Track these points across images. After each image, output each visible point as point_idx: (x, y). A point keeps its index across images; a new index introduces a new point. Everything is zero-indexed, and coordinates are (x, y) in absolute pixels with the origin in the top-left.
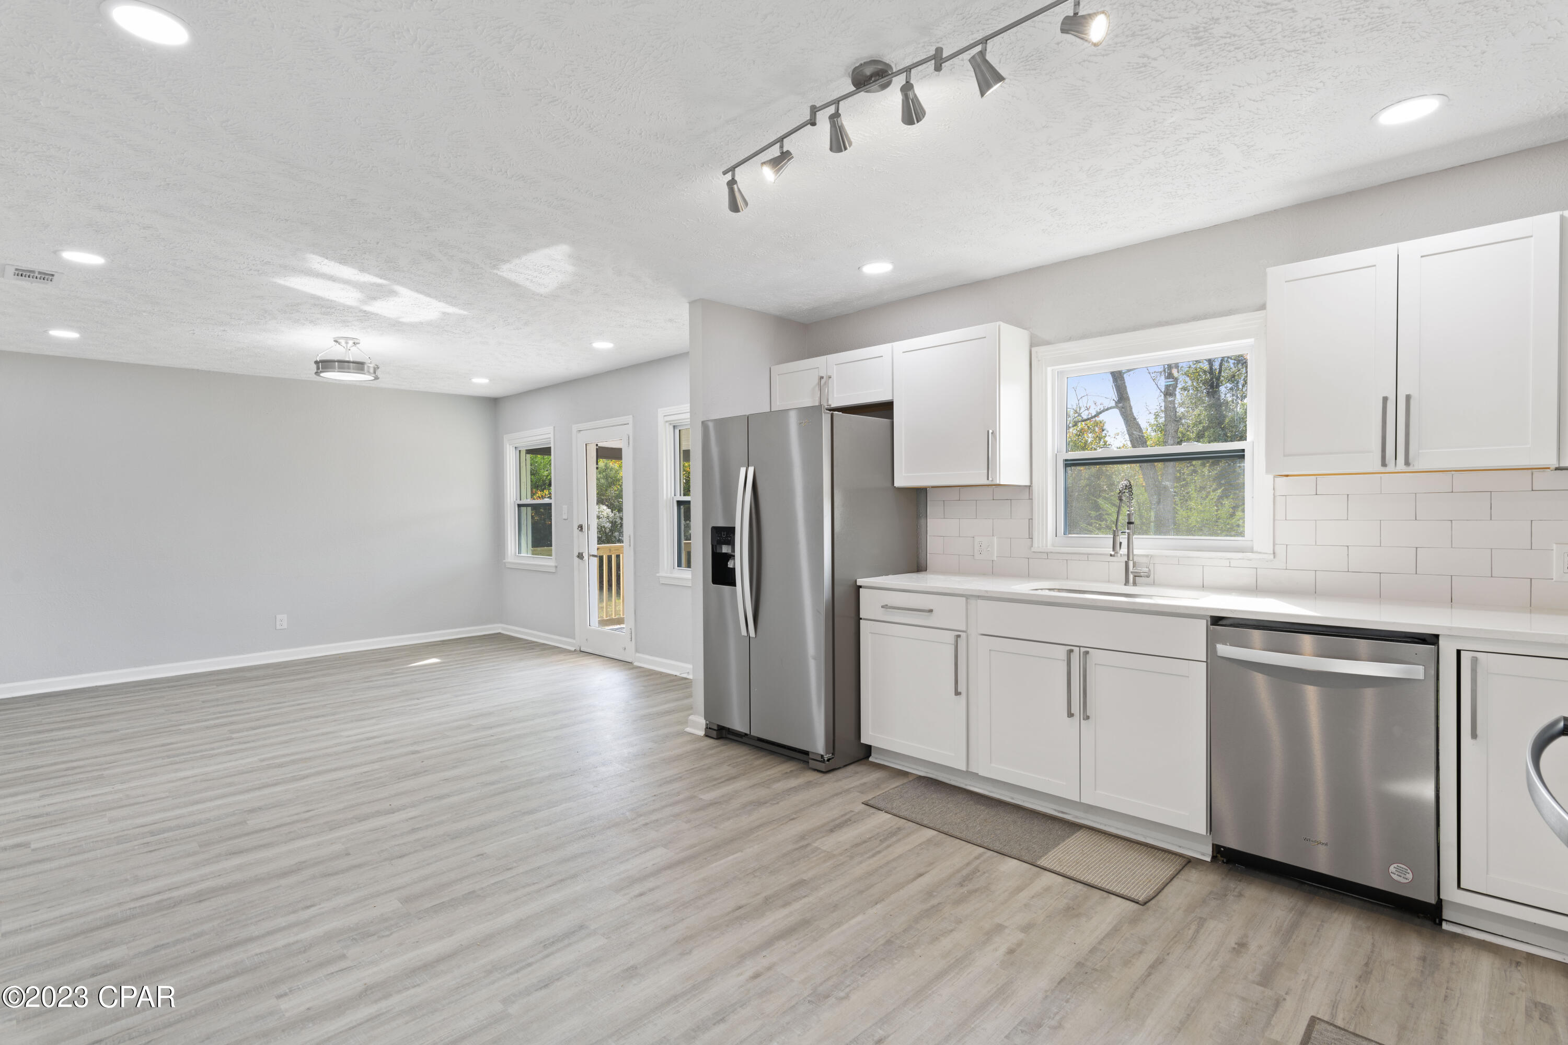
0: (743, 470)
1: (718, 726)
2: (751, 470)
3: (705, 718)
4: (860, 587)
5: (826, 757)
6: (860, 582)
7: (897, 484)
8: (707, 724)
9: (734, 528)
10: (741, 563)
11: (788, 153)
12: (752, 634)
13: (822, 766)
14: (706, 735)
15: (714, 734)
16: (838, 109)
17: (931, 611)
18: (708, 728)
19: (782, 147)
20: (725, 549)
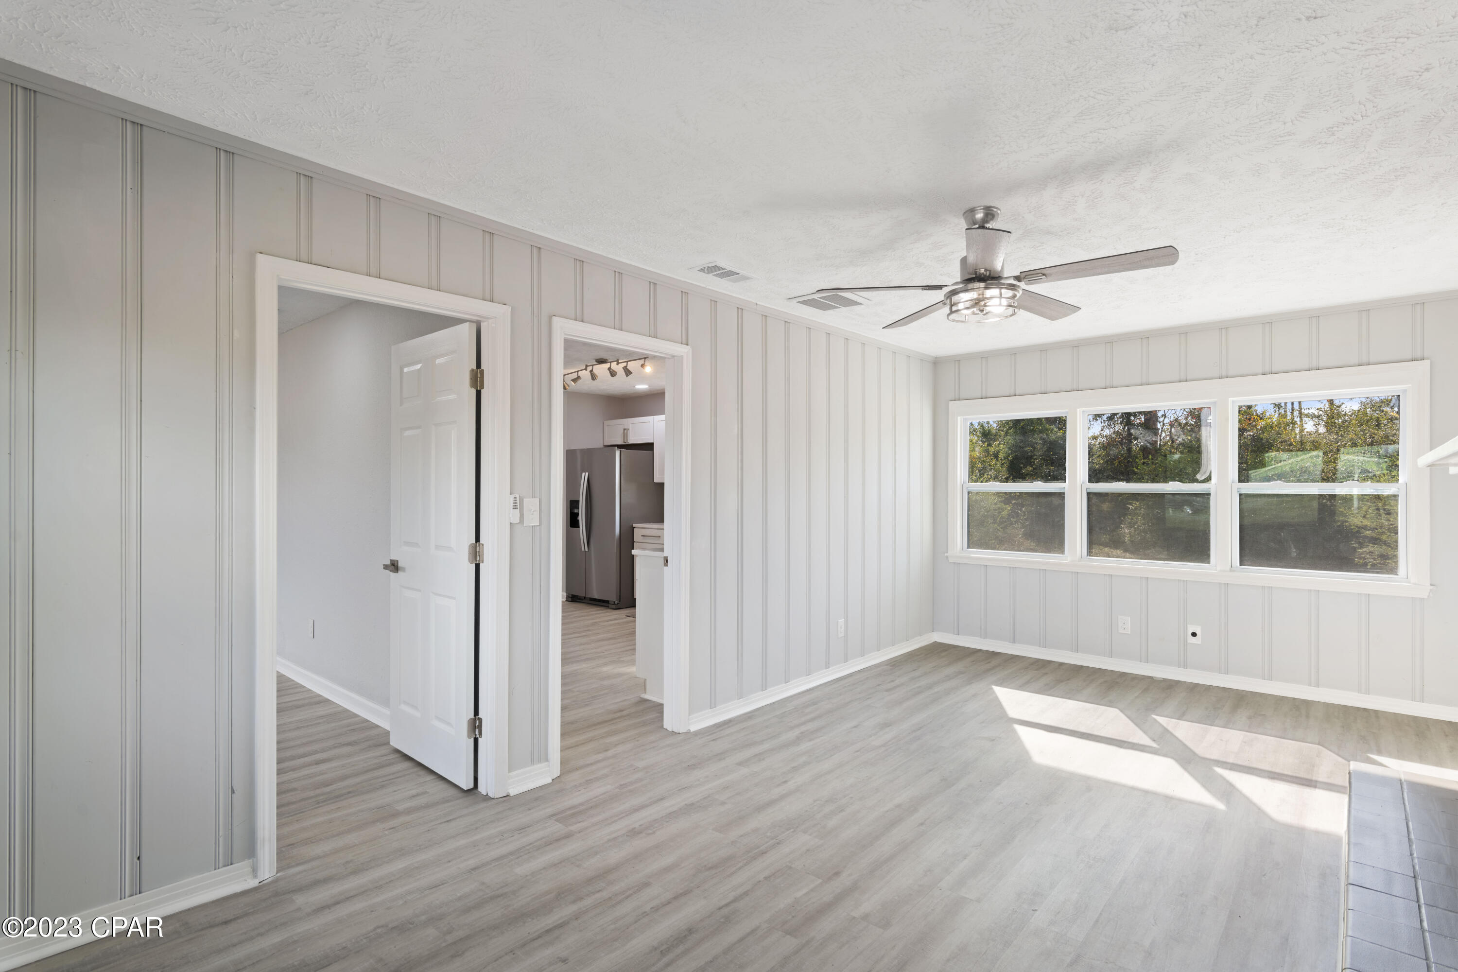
0: (584, 474)
1: (572, 595)
2: (587, 474)
3: (566, 592)
4: (635, 527)
5: (616, 602)
6: (634, 525)
7: (656, 481)
8: (567, 595)
9: (578, 502)
10: (582, 519)
11: (579, 377)
12: (587, 550)
13: (614, 607)
14: (567, 601)
15: (570, 599)
16: (593, 368)
17: (660, 537)
18: (567, 597)
19: (578, 374)
20: (576, 511)
